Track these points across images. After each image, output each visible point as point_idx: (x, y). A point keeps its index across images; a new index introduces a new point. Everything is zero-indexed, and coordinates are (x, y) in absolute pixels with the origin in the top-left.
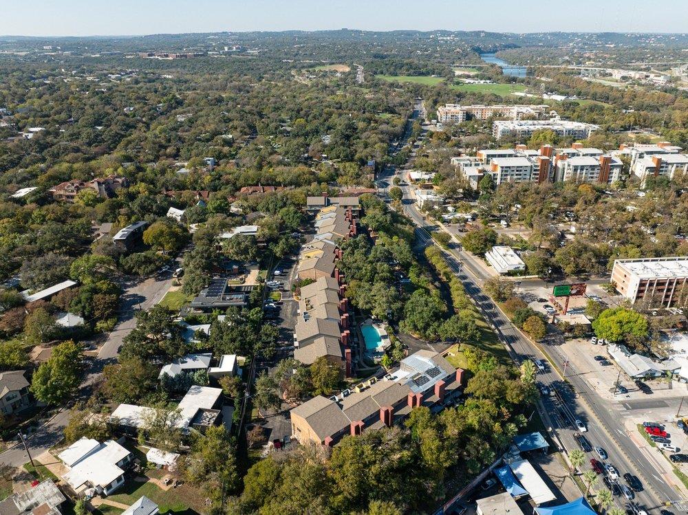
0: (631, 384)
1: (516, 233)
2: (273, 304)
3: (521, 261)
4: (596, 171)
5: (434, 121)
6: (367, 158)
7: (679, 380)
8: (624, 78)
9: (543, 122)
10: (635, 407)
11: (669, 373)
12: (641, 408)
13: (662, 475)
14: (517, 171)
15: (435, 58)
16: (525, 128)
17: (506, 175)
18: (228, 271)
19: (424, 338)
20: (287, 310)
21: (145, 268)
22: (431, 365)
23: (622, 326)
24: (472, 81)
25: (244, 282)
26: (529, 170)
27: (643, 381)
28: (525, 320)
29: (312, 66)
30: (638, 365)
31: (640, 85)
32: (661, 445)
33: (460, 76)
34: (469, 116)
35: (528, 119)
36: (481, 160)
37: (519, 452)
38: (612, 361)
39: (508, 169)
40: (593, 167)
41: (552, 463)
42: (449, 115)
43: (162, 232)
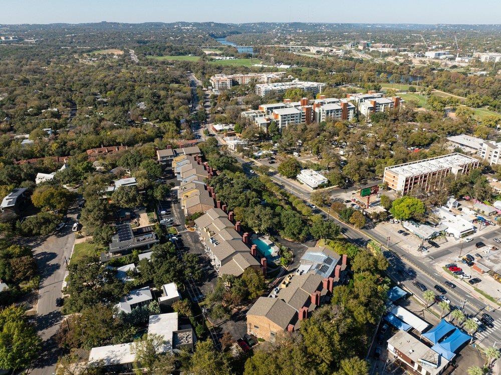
0: (426, 244)
1: (307, 160)
2: (175, 238)
3: (324, 178)
4: (339, 113)
5: (210, 87)
6: (179, 118)
7: (449, 236)
8: (318, 52)
9: (288, 83)
10: (436, 257)
11: (443, 232)
12: (439, 257)
13: (470, 294)
14: (292, 117)
15: (186, 42)
16: (279, 88)
17: (285, 121)
18: (122, 218)
19: (297, 240)
20: (188, 240)
21: (46, 228)
22: (324, 257)
23: (409, 208)
24: (221, 58)
25: (139, 225)
26: (299, 115)
27: (431, 240)
28: (351, 215)
29: (90, 51)
30: (426, 231)
31: (329, 56)
32: (461, 276)
33: (210, 55)
34: (234, 83)
35: (276, 82)
36: (263, 112)
37: (391, 302)
38: (408, 232)
39: (286, 116)
40: (337, 110)
41: (411, 304)
42: (220, 83)
43: (52, 195)
